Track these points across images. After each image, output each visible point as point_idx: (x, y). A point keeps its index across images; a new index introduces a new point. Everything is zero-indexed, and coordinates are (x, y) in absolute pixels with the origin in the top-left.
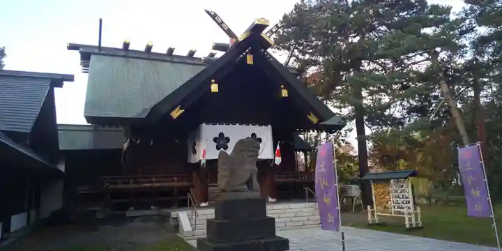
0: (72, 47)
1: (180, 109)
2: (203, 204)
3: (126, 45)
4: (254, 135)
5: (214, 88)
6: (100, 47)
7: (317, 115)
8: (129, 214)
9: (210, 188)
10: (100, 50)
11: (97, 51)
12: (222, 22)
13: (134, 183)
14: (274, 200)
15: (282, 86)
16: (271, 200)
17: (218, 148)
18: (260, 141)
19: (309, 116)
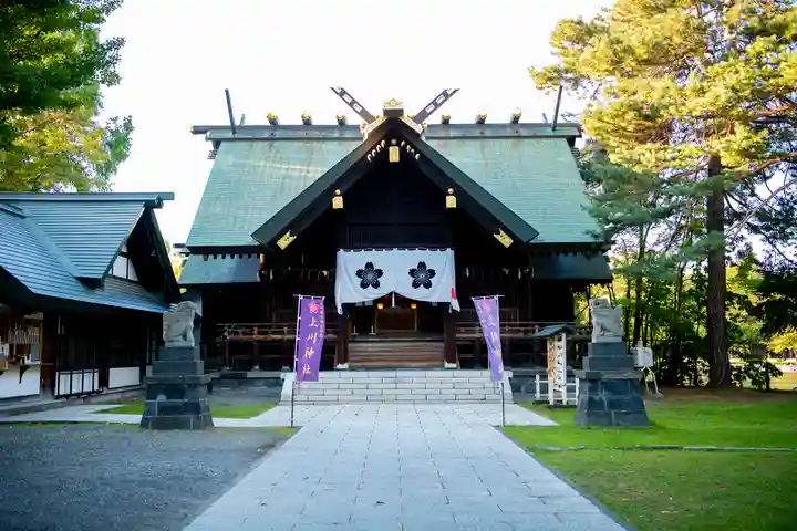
0: (197, 131)
1: (291, 236)
2: (340, 366)
3: (273, 121)
4: (422, 265)
5: (338, 203)
6: (233, 128)
7: (511, 236)
8: (250, 375)
9: (350, 345)
10: (234, 133)
11: (230, 135)
12: (354, 102)
13: (259, 333)
14: (454, 366)
15: (450, 191)
16: (447, 365)
17: (364, 285)
18: (433, 273)
19: (497, 237)
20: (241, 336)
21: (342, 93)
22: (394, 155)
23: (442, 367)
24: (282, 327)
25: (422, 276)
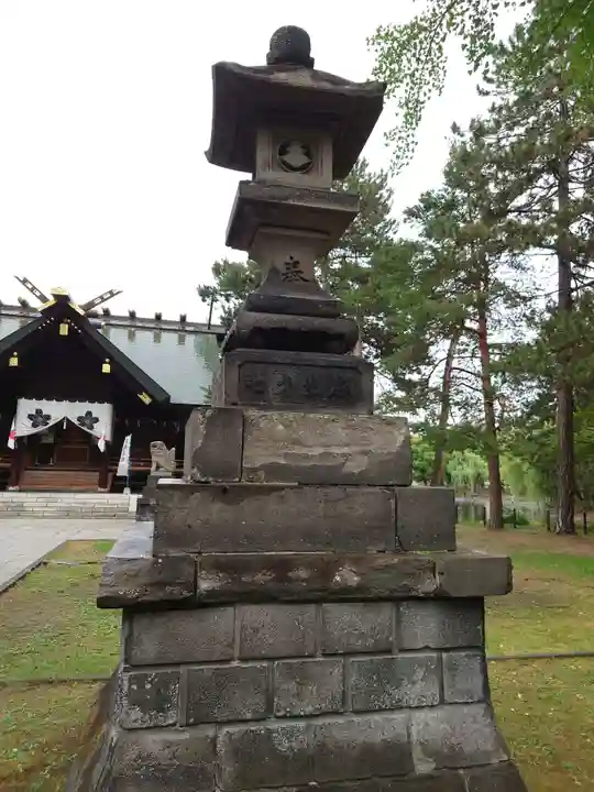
2: (11, 488)
4: (89, 413)
5: (14, 362)
7: (150, 396)
9: (23, 472)
12: (34, 288)
14: (105, 490)
15: (107, 360)
16: (99, 489)
17: (34, 425)
18: (97, 420)
19: (141, 396)
21: (25, 282)
22: (64, 330)
23: (96, 492)
25: (87, 422)
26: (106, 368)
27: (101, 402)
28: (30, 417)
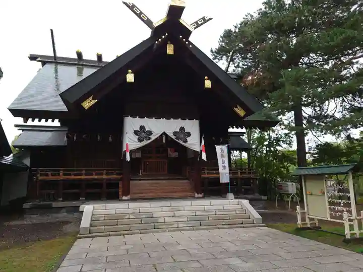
0: (33, 58)
1: (93, 99)
2: (124, 198)
3: (79, 55)
4: (182, 129)
5: (130, 78)
6: (55, 57)
7: (243, 107)
8: (55, 204)
9: (131, 182)
10: (56, 59)
11: (53, 60)
12: (141, 13)
13: (64, 175)
14: (200, 195)
15: (206, 77)
16: (196, 195)
17: (140, 140)
18: (189, 134)
19: (236, 109)
20: (50, 177)
21: (132, 8)
22: (170, 50)
23: (194, 198)
24: (82, 170)
25: (182, 136)
26: (208, 84)
27: (191, 119)
28: (136, 132)
